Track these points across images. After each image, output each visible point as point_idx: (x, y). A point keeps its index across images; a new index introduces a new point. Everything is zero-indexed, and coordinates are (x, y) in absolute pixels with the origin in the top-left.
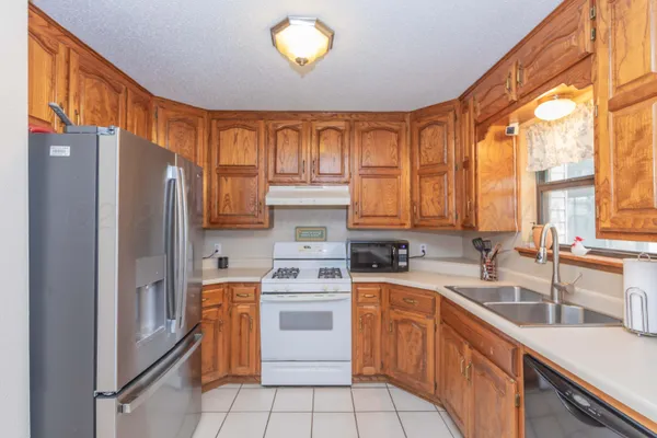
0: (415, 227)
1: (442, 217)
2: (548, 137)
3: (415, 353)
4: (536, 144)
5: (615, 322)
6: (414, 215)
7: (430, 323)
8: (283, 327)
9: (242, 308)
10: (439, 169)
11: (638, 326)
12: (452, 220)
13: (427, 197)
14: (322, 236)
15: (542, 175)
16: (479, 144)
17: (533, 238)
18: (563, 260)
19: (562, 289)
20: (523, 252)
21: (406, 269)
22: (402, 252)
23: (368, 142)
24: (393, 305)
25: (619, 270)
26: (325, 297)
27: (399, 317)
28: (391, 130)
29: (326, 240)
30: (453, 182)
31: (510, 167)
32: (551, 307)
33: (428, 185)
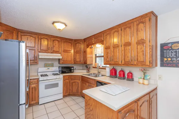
0: (75, 63)
1: (80, 61)
2: (97, 49)
3: (76, 88)
4: (95, 50)
5: (105, 76)
6: (74, 61)
7: (79, 81)
8: (46, 88)
9: (33, 86)
10: (80, 52)
11: (107, 76)
12: (82, 62)
13: (77, 57)
14: (52, 66)
15: (96, 55)
16: (88, 49)
17: (95, 65)
18: (99, 68)
19: (99, 72)
20: (93, 67)
21: (73, 72)
22: (72, 68)
23: (65, 45)
24: (72, 79)
25: (105, 69)
26: (57, 79)
27: (73, 82)
28: (70, 43)
29: (53, 67)
30: (82, 55)
31: (92, 53)
32: (98, 75)
33: (78, 55)
